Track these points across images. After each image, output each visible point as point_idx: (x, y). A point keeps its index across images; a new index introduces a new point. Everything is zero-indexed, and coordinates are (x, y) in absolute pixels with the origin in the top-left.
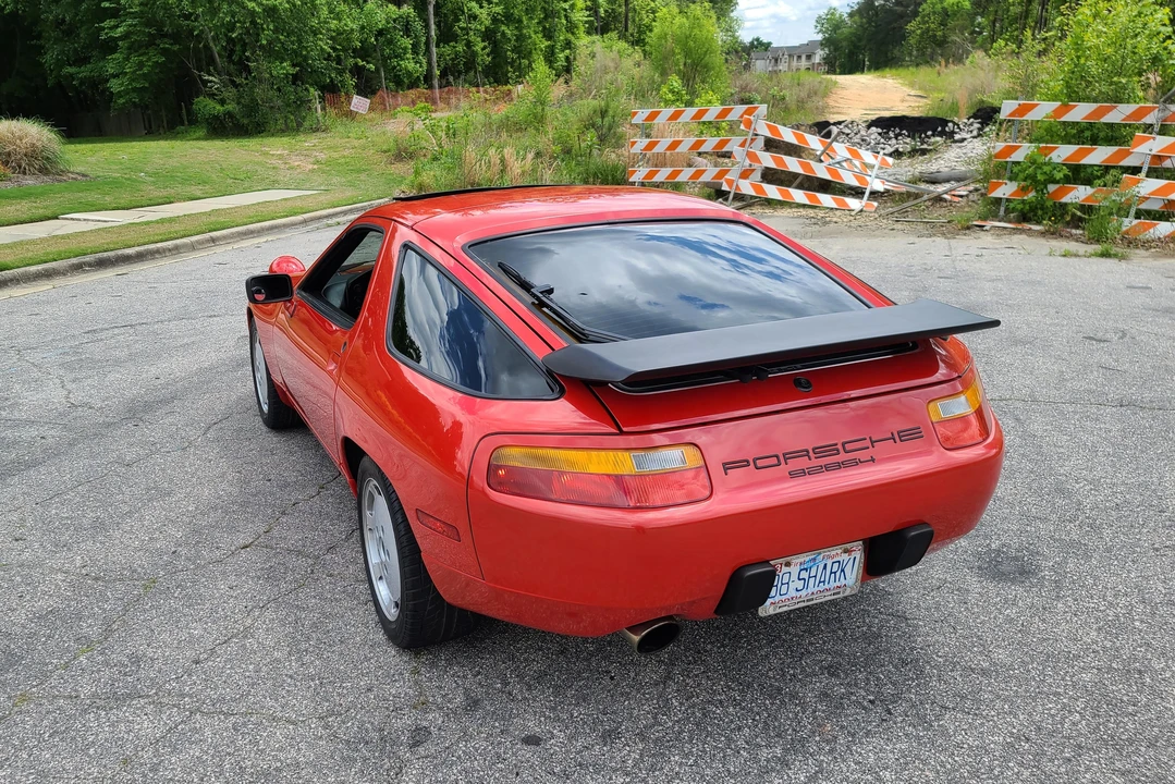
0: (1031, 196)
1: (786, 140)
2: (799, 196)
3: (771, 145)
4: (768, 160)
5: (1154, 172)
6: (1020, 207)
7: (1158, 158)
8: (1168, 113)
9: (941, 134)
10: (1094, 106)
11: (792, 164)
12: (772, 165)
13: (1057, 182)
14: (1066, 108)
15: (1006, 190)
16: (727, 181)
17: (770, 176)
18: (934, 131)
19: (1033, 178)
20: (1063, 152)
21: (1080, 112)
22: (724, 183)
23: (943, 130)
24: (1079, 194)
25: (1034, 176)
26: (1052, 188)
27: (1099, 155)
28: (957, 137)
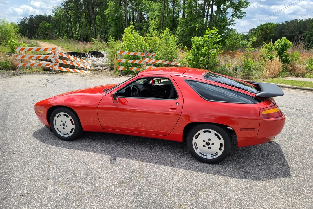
0: (127, 69)
1: (65, 57)
2: (71, 70)
3: (61, 58)
4: (61, 61)
5: (148, 65)
6: (125, 71)
7: (147, 62)
8: (147, 54)
9: (84, 56)
10: (134, 52)
11: (68, 63)
12: (63, 63)
13: (131, 67)
14: (129, 53)
15: (121, 68)
16: (50, 66)
17: (61, 65)
18: (82, 55)
19: (128, 66)
20: (130, 61)
21: (132, 54)
22: (50, 67)
23: (84, 55)
24: (135, 69)
25: (127, 65)
26: (130, 68)
27: (137, 62)
28: (87, 57)
